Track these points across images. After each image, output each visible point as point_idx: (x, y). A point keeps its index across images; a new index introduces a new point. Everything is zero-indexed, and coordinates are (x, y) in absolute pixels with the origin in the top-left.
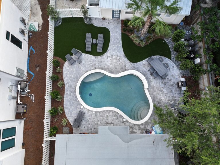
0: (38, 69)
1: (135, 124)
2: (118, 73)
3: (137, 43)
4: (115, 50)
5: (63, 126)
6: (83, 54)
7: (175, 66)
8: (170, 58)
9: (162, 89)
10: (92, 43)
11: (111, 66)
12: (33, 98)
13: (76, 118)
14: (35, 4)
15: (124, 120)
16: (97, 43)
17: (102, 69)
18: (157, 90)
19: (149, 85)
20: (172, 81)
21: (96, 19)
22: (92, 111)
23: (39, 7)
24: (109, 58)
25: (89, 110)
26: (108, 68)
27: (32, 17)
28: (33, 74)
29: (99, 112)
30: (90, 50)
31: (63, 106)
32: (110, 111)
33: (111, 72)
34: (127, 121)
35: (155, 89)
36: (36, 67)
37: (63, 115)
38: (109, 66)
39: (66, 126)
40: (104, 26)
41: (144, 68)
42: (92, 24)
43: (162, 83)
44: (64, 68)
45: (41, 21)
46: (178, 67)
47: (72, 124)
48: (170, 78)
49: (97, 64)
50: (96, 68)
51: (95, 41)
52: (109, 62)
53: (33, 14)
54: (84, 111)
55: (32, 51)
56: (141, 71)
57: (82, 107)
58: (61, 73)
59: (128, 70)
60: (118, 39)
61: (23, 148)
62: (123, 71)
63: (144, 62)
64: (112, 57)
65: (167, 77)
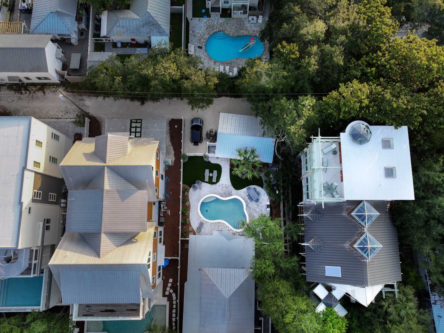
0: (171, 193)
1: (236, 232)
2: (226, 196)
3: (240, 176)
4: (224, 180)
5: (190, 232)
6: (203, 183)
7: (265, 193)
8: (262, 187)
9: (255, 209)
10: (209, 176)
11: (222, 192)
12: (169, 212)
13: (198, 226)
14: (169, 146)
15: (229, 229)
16: (212, 176)
17: (215, 194)
18: (252, 210)
19: (247, 206)
20: (263, 203)
21: (212, 157)
22: (208, 223)
23: (172, 148)
24: (221, 187)
25: (206, 222)
26: (219, 193)
27: (168, 155)
28: (168, 196)
29: (213, 223)
30: (208, 181)
31: (189, 218)
32: (220, 223)
33: (222, 196)
34: (231, 229)
35: (251, 209)
36: (170, 191)
37: (189, 225)
38: (220, 192)
39: (192, 231)
40: (217, 163)
41: (244, 194)
42: (209, 161)
43: (256, 205)
44: (190, 192)
45: (174, 158)
46: (267, 194)
47: (195, 231)
48: (261, 202)
49: (212, 190)
50: (211, 193)
51: (211, 175)
52: (221, 189)
53: (168, 153)
54: (203, 222)
55: (167, 179)
56: (242, 196)
57: (202, 219)
58: (187, 196)
59: (234, 195)
60: (227, 173)
61: (164, 245)
62: (230, 196)
63: (245, 189)
64: (223, 186)
65: (259, 201)
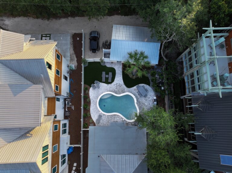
0: (75, 92)
1: (129, 122)
2: (120, 94)
3: (131, 77)
4: (118, 81)
5: (91, 123)
6: (101, 83)
7: (152, 90)
8: (149, 85)
9: (144, 103)
10: (106, 77)
12: (73, 108)
13: (97, 118)
14: (73, 54)
15: (123, 120)
16: (108, 78)
17: (111, 91)
19: (137, 101)
20: (150, 98)
21: (107, 62)
22: (106, 115)
23: (75, 56)
24: (115, 85)
25: (104, 115)
26: (114, 91)
27: (71, 62)
28: (72, 94)
29: (110, 116)
30: (104, 81)
31: (90, 112)
32: (116, 115)
33: (116, 93)
34: (125, 120)
35: (141, 103)
36: (74, 90)
37: (90, 117)
38: (115, 90)
40: (112, 67)
41: (135, 91)
42: (105, 66)
43: (145, 99)
44: (90, 91)
45: (76, 64)
46: (154, 91)
47: (95, 122)
49: (108, 89)
50: (108, 91)
52: (115, 88)
53: (72, 60)
54: (102, 115)
56: (133, 93)
57: (100, 113)
58: (88, 94)
59: (126, 92)
61: (69, 135)
62: (123, 93)
63: (135, 87)
64: (117, 85)
65: (147, 96)
